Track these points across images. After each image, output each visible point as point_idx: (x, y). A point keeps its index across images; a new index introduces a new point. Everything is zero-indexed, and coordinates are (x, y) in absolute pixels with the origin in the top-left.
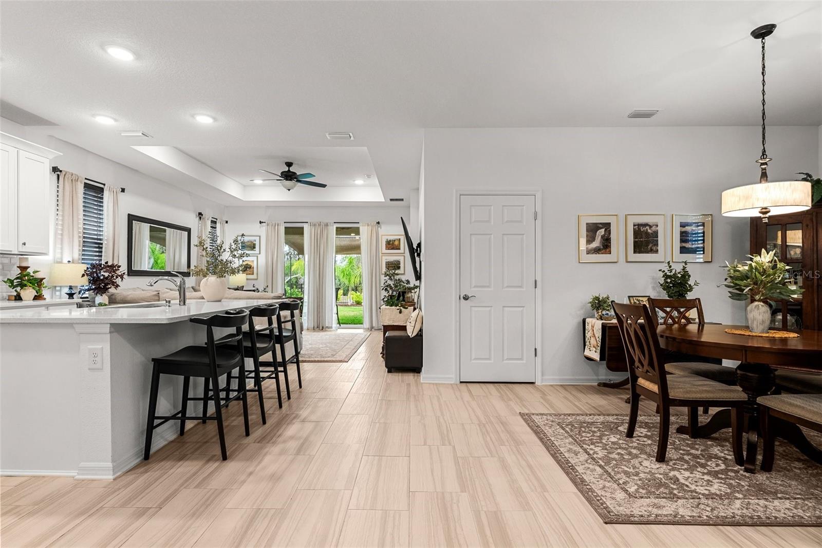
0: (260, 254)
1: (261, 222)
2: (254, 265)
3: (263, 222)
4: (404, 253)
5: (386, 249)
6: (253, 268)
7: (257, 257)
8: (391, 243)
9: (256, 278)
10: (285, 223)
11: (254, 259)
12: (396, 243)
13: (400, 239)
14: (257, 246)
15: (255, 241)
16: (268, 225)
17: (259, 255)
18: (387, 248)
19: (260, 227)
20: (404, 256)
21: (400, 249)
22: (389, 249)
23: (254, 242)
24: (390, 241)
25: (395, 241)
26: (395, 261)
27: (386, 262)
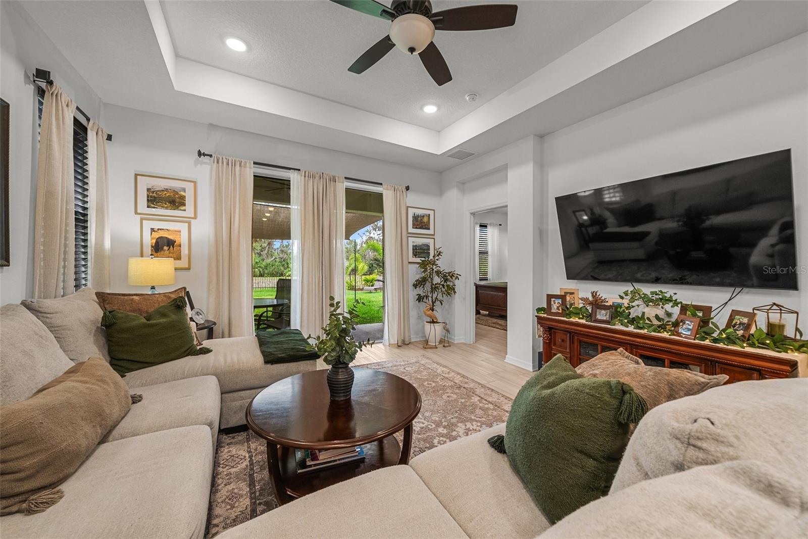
0: (195, 218)
1: (200, 154)
2: (183, 239)
3: (204, 155)
4: (434, 235)
5: (413, 228)
6: (180, 246)
7: (189, 224)
8: (419, 219)
9: (187, 266)
10: (255, 163)
11: (183, 227)
12: (425, 220)
13: (429, 215)
14: (189, 202)
15: (184, 190)
16: (218, 162)
17: (193, 221)
18: (415, 226)
19: (196, 164)
20: (434, 239)
21: (429, 229)
22: (416, 228)
23: (182, 193)
24: (418, 216)
25: (423, 216)
26: (424, 245)
27: (413, 246)
